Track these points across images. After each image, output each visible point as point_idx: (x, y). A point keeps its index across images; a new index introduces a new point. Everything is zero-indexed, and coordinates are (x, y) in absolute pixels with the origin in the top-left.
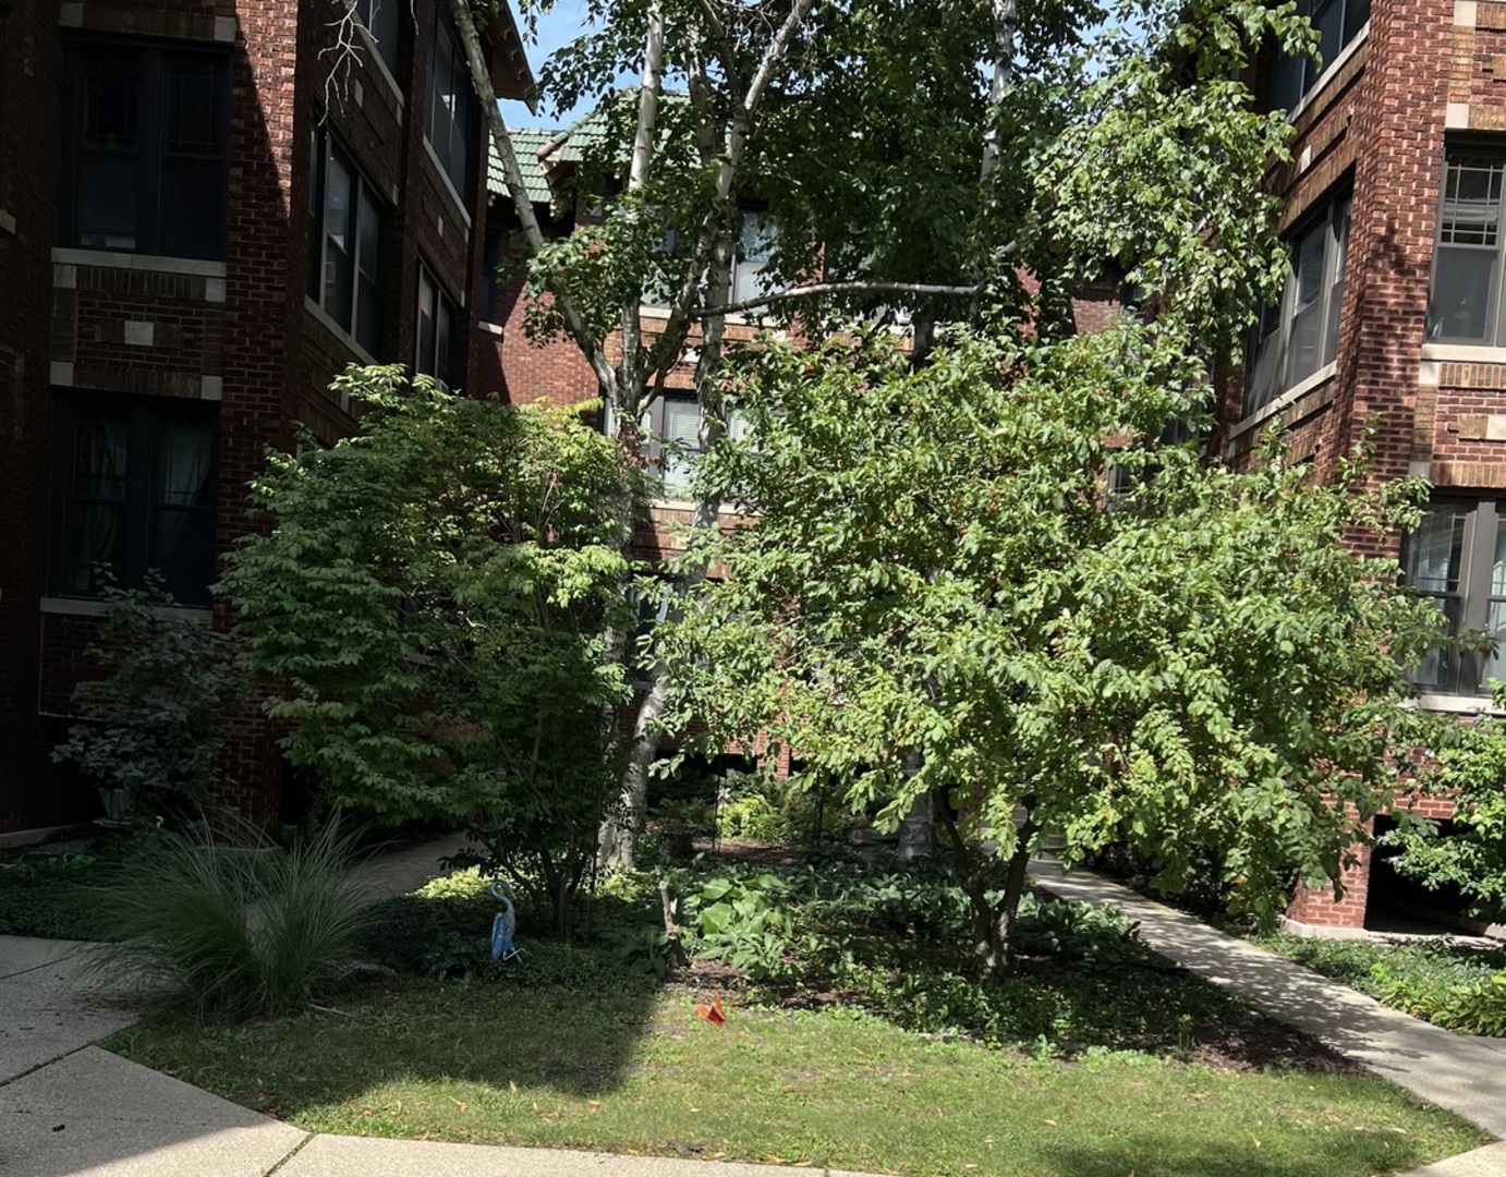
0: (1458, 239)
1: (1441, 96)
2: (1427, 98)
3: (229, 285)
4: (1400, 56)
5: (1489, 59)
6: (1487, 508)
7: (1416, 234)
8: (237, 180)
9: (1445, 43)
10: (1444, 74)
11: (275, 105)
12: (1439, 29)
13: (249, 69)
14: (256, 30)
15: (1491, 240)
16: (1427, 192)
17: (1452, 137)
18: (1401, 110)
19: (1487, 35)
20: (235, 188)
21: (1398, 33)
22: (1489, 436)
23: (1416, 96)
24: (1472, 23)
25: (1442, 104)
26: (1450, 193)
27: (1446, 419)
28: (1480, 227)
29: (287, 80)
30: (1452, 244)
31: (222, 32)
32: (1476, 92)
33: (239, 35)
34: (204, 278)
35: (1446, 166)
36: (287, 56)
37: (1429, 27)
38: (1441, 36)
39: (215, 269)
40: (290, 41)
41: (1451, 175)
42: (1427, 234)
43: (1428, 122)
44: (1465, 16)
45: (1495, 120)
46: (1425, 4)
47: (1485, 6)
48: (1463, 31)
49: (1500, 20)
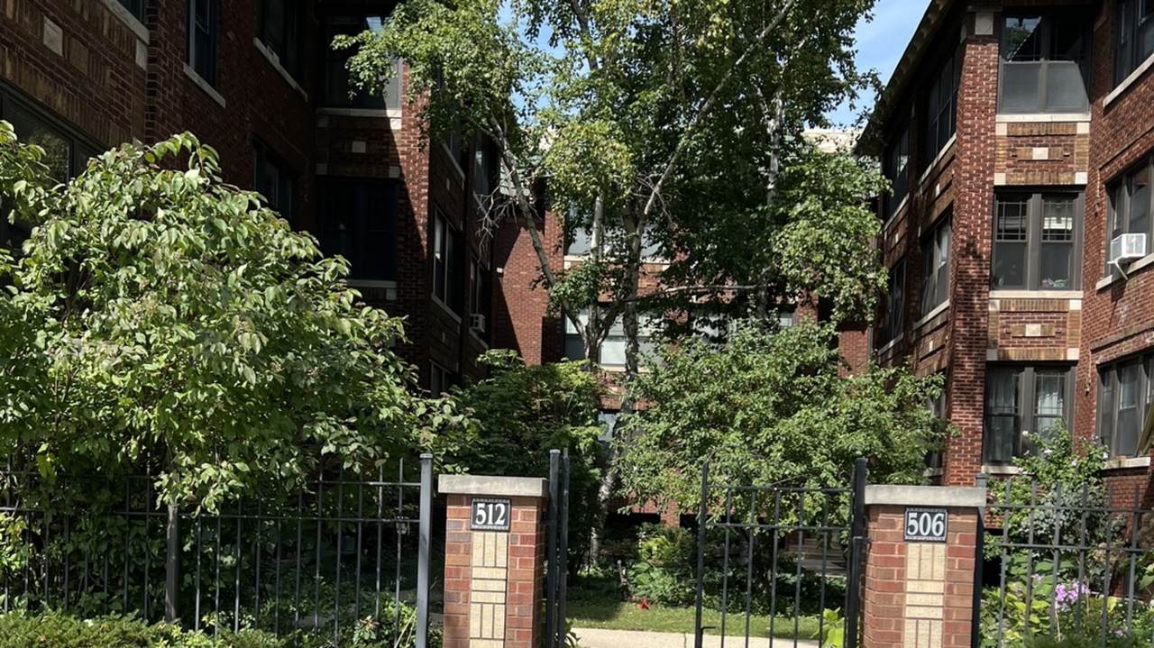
0: (1006, 237)
1: (991, 170)
3: (398, 292)
4: (969, 153)
5: (1015, 150)
6: (1029, 371)
7: (982, 238)
8: (401, 243)
9: (991, 145)
10: (990, 160)
11: (419, 207)
12: (987, 138)
13: (406, 191)
14: (409, 172)
15: (1023, 237)
16: (986, 217)
17: (997, 188)
18: (970, 178)
19: (1013, 139)
20: (401, 246)
21: (967, 142)
22: (1027, 335)
23: (978, 171)
24: (1005, 133)
25: (992, 174)
26: (1000, 215)
27: (1004, 327)
28: (1016, 231)
29: (424, 194)
30: (1003, 240)
31: (393, 173)
32: (1009, 166)
33: (402, 175)
34: (385, 289)
35: (997, 202)
36: (424, 184)
37: (982, 138)
38: (989, 141)
39: (392, 284)
40: (426, 177)
41: (1000, 206)
42: (988, 238)
43: (985, 183)
44: (1001, 130)
45: (1020, 180)
46: (980, 127)
47: (1011, 125)
48: (1000, 137)
49: (1020, 131)
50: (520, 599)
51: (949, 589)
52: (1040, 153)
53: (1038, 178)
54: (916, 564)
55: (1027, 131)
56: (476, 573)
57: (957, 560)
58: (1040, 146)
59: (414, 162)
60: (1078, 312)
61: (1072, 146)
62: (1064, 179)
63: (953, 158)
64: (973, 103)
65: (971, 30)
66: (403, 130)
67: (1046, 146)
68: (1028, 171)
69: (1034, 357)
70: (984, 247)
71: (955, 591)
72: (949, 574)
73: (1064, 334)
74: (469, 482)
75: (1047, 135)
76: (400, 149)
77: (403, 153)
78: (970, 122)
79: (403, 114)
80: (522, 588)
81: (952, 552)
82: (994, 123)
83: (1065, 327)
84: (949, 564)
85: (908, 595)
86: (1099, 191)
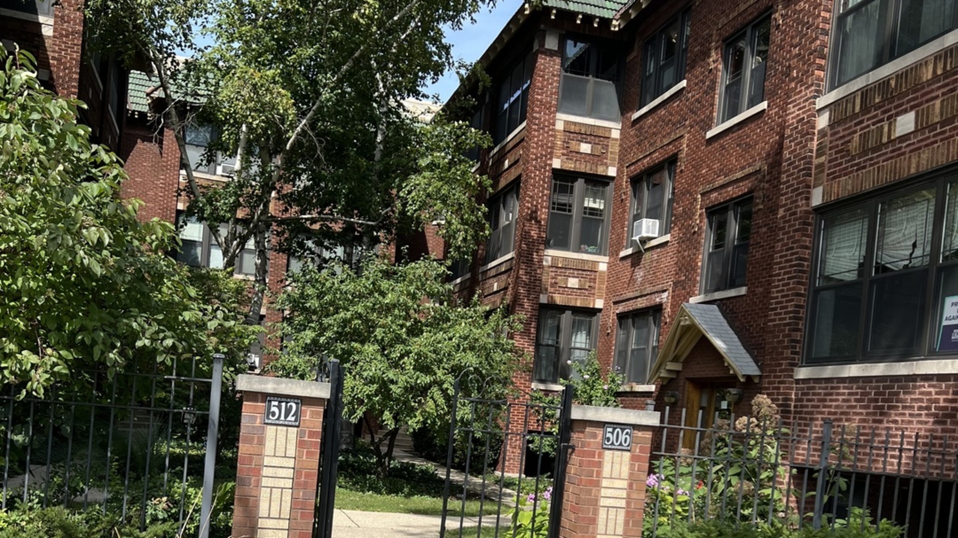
0: (558, 209)
1: (551, 155)
2: (546, 156)
4: (535, 139)
5: (568, 143)
6: (568, 313)
7: (542, 207)
9: (552, 136)
10: (551, 148)
12: (550, 130)
14: (60, 77)
15: (570, 211)
16: (546, 192)
17: (555, 171)
18: (536, 159)
19: (568, 134)
21: (535, 130)
22: (569, 286)
23: (542, 155)
24: (562, 129)
25: (551, 159)
26: (555, 191)
27: (553, 278)
28: (565, 205)
30: (555, 211)
32: (563, 154)
35: (553, 181)
36: (73, 90)
37: (546, 129)
38: (550, 133)
40: (75, 84)
41: (555, 184)
42: (545, 208)
43: (546, 165)
44: (560, 126)
45: (570, 166)
46: (545, 120)
47: (567, 123)
48: (559, 131)
49: (572, 128)
50: (305, 486)
51: (630, 486)
52: (585, 148)
53: (583, 166)
54: (609, 465)
55: (577, 129)
56: (267, 461)
57: (637, 464)
58: (586, 142)
59: (65, 69)
60: (604, 273)
61: (607, 146)
62: (600, 171)
63: (522, 140)
64: (541, 101)
65: (542, 44)
66: (54, 37)
67: (590, 143)
68: (576, 160)
69: (572, 304)
70: (543, 214)
71: (634, 487)
72: (631, 474)
73: (594, 288)
74: (266, 383)
75: (591, 135)
76: (50, 54)
77: (54, 58)
78: (538, 116)
79: (55, 23)
80: (308, 475)
81: (634, 458)
82: (554, 119)
83: (595, 282)
84: (632, 466)
85: (603, 490)
86: (625, 182)
